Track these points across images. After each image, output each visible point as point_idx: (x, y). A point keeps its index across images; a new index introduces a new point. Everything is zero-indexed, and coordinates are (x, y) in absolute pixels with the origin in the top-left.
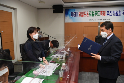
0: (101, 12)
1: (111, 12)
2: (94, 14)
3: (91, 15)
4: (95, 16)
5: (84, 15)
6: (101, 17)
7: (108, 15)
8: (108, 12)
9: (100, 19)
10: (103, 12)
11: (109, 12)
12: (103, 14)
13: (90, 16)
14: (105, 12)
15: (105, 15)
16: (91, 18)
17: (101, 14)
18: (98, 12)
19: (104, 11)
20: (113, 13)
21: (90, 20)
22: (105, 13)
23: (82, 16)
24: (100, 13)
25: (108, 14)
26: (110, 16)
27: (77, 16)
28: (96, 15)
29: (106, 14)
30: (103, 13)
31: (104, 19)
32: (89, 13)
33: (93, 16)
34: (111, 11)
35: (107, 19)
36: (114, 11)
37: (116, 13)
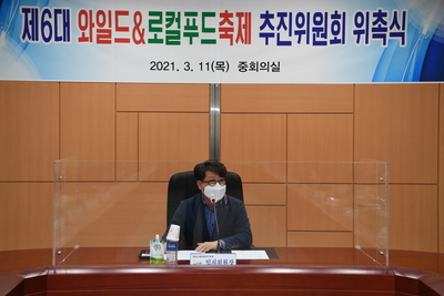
0: (226, 16)
1: (282, 23)
2: (182, 30)
3: (162, 36)
4: (184, 40)
5: (115, 35)
6: (223, 50)
7: (267, 36)
8: (267, 22)
9: (220, 66)
10: (235, 20)
11: (275, 22)
12: (235, 34)
13: (155, 41)
14: (248, 16)
15: (248, 40)
16: (163, 52)
17: (226, 34)
18: (205, 15)
19: (240, 15)
20: (295, 28)
21: (155, 66)
22: (248, 26)
23: (104, 38)
24: (217, 27)
25: (267, 30)
26: (280, 43)
27: (67, 37)
28: (191, 36)
29: (255, 30)
30: (236, 26)
31: (243, 67)
32: (146, 18)
33: (173, 39)
34: (282, 15)
35: (265, 66)
36: (300, 14)
37: (312, 25)
